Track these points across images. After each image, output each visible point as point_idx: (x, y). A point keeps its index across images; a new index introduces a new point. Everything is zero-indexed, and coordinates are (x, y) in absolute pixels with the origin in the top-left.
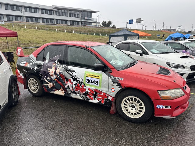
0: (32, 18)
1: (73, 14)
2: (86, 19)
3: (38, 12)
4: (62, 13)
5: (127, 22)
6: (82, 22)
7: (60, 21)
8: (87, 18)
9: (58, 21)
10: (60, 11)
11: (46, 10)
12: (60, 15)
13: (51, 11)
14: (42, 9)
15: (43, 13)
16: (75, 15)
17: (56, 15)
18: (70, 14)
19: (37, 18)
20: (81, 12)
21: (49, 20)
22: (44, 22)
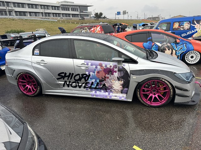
1: (73, 9)
4: (66, 8)
7: (65, 15)
11: (55, 7)
12: (64, 10)
14: (52, 6)
15: (53, 9)
19: (49, 13)
20: (79, 6)
21: (57, 15)
22: (54, 16)
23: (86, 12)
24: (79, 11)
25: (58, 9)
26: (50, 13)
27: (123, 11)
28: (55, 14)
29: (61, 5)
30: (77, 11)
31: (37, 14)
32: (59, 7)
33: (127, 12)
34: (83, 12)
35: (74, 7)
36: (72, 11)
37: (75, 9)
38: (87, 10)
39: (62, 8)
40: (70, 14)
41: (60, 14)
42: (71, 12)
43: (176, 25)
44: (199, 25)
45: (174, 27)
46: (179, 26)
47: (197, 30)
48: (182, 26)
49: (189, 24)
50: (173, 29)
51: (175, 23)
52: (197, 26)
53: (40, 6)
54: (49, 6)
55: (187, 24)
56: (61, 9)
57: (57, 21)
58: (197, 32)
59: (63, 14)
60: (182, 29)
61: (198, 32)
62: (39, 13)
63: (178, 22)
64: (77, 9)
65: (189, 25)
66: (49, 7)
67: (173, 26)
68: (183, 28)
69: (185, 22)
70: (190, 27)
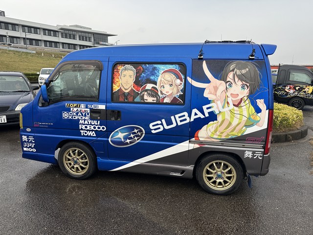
0: (31, 40)
1: (83, 37)
3: (38, 33)
4: (70, 35)
7: (67, 45)
8: (101, 43)
9: (65, 45)
10: (67, 33)
11: (50, 30)
12: (66, 37)
13: (55, 32)
14: (44, 30)
15: (45, 34)
17: (62, 37)
18: (80, 36)
19: (37, 40)
20: (94, 34)
21: (53, 44)
22: (46, 46)
23: (104, 43)
24: (93, 40)
25: (55, 35)
26: (40, 40)
28: (48, 43)
29: (61, 29)
30: (90, 41)
31: (15, 39)
32: (58, 32)
34: (99, 44)
35: (85, 35)
36: (80, 40)
37: (86, 37)
38: (106, 41)
39: (62, 33)
40: (76, 45)
41: (59, 43)
42: (77, 42)
43: (125, 80)
44: (221, 85)
45: (116, 88)
46: (138, 82)
47: (215, 107)
48: (149, 86)
49: (179, 77)
50: (114, 97)
51: (120, 68)
52: (216, 88)
53: (21, 27)
54: (39, 28)
55: (170, 77)
56: (60, 36)
57: (35, 52)
58: (213, 117)
59: (63, 43)
60: (150, 99)
61: (220, 118)
62: (19, 38)
63: (134, 64)
64: (90, 38)
65: (178, 81)
66: (38, 30)
67: (112, 82)
68: (154, 93)
69: (162, 68)
70: (184, 90)
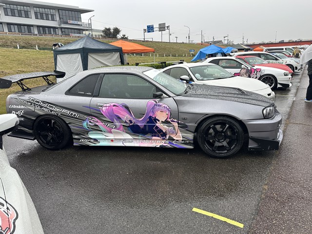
1: (42, 14)
2: (70, 24)
4: (20, 11)
5: (145, 30)
6: (61, 28)
7: (16, 26)
8: (71, 22)
9: (12, 26)
10: (14, 7)
16: (47, 15)
17: (6, 14)
18: (36, 13)
20: (59, 9)
23: (76, 22)
24: (58, 19)
27: (160, 25)
29: (3, 2)
30: (53, 20)
33: (168, 27)
34: (67, 23)
35: (44, 11)
36: (37, 18)
39: (5, 9)
40: (32, 26)
41: (1, 23)
42: (32, 21)
56: (2, 13)
59: (9, 24)
